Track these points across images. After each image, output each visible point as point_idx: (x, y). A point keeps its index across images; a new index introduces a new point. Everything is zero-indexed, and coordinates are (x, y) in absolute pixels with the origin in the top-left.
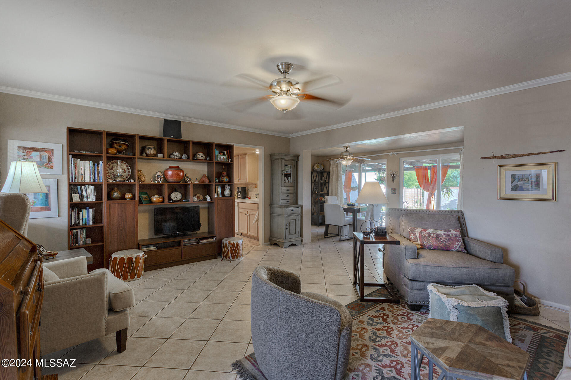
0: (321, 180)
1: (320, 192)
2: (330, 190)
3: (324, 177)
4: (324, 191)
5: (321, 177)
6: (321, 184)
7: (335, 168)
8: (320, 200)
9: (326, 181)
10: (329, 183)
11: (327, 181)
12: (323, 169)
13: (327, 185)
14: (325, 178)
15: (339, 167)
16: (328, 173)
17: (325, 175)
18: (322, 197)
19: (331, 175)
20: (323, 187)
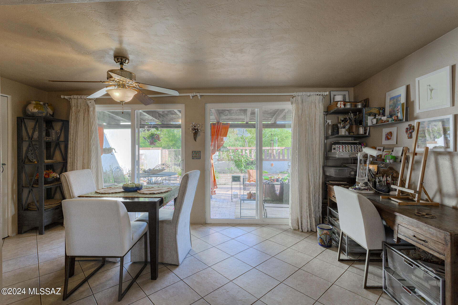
0: (48, 134)
1: (46, 161)
2: (69, 155)
3: (54, 129)
4: (54, 158)
5: (46, 130)
6: (48, 145)
7: (81, 115)
8: (45, 177)
9: (59, 138)
10: (68, 141)
11: (62, 139)
12: (52, 114)
13: (62, 146)
14: (56, 133)
15: (91, 113)
16: (66, 124)
17: (57, 126)
18: (51, 170)
19: (72, 128)
20: (52, 149)
